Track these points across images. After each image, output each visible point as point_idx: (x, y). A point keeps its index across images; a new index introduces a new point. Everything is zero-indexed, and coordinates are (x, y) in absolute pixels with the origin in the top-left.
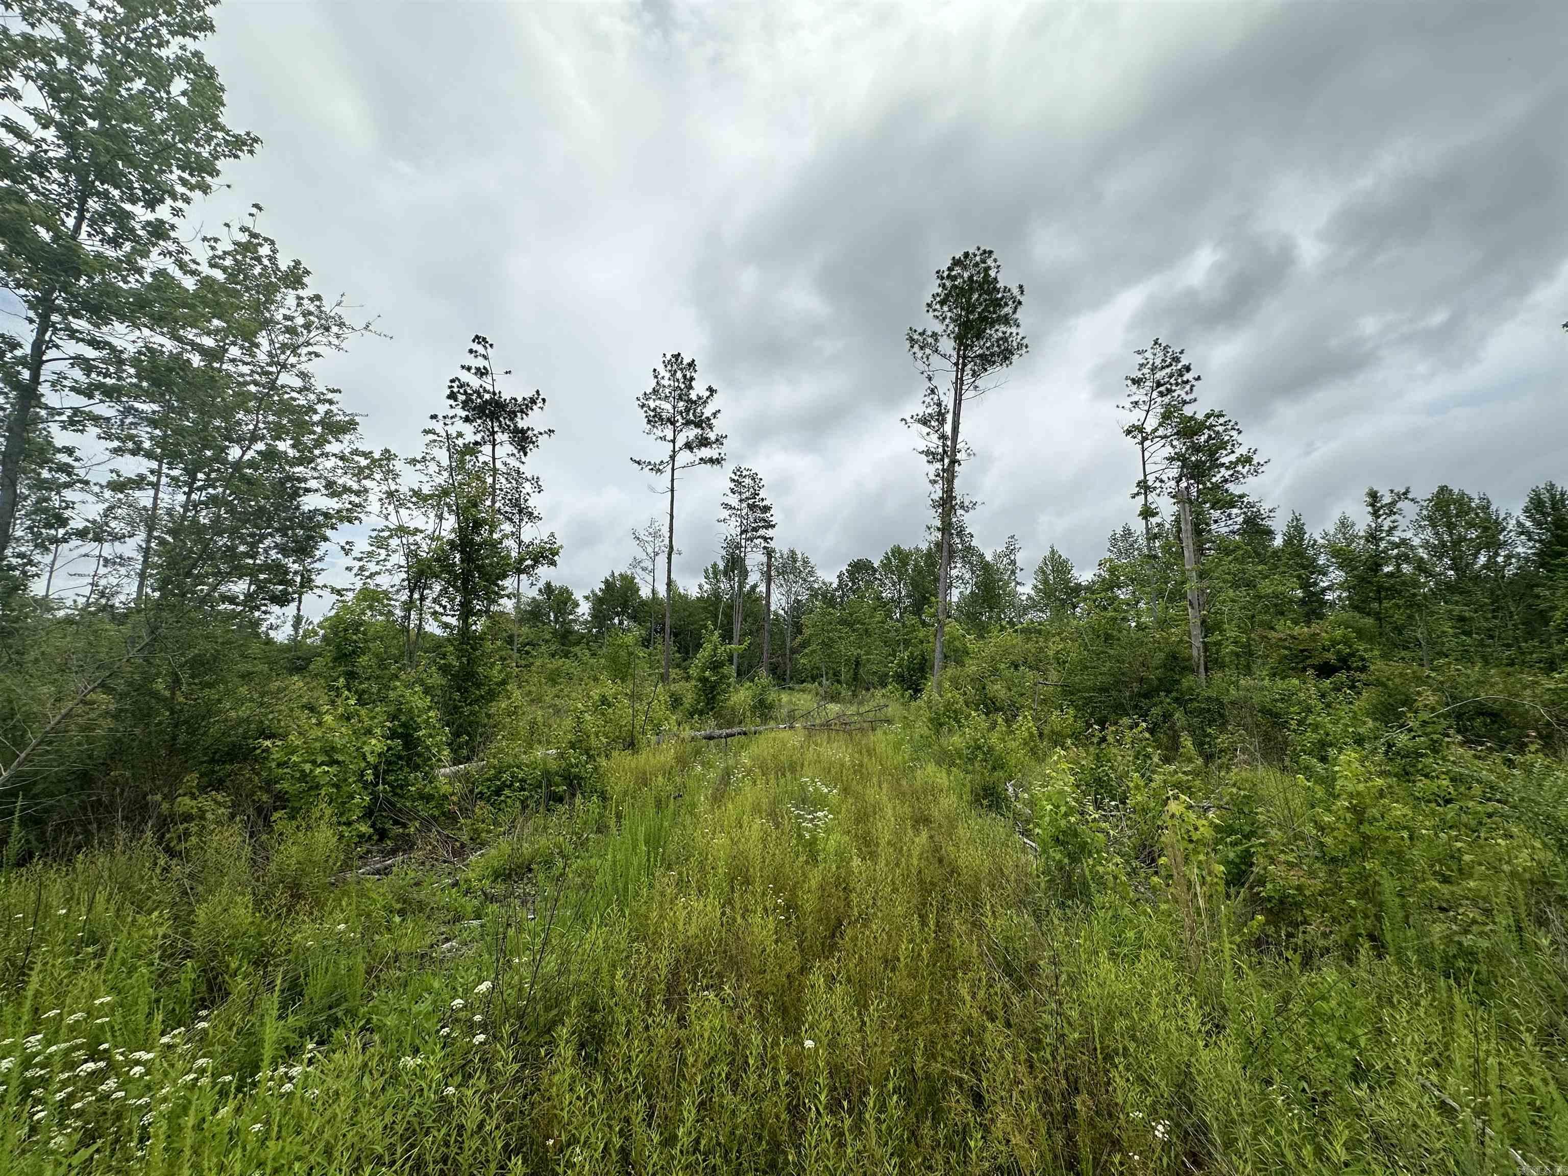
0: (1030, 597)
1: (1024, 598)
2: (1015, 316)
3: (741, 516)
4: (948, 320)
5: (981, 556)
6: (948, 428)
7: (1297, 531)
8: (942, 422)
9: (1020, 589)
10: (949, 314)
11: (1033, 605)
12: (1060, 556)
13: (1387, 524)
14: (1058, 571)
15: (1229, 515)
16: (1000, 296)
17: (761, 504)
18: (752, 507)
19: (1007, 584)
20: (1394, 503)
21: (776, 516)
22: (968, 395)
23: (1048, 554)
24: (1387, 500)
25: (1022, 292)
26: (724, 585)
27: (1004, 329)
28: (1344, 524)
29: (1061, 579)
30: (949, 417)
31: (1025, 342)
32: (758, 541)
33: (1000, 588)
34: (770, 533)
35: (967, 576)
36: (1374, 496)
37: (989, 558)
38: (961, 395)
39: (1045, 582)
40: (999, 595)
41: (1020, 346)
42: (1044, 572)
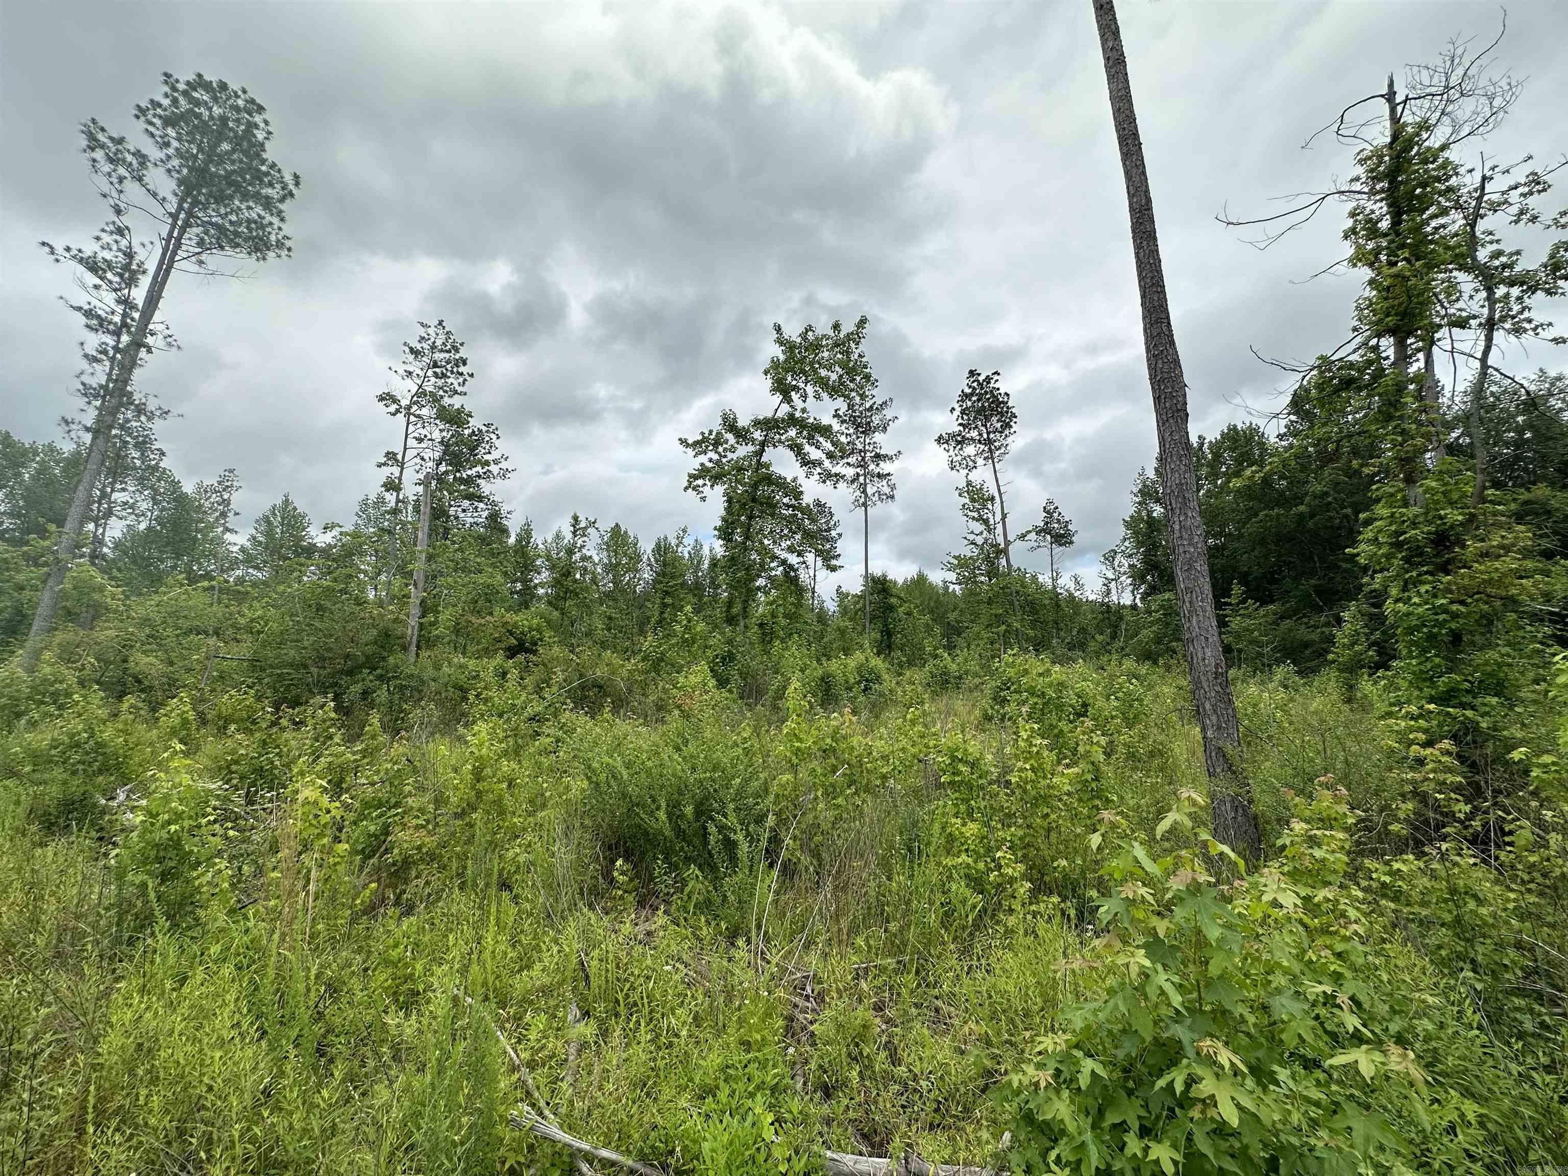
0: (243, 550)
1: (235, 549)
2: (282, 206)
4: (171, 151)
5: (175, 485)
6: (139, 295)
7: (526, 534)
8: (131, 281)
9: (228, 536)
10: (175, 144)
11: (249, 560)
12: (295, 509)
13: (580, 543)
14: (289, 524)
15: (476, 508)
16: (264, 168)
19: (211, 527)
20: (586, 528)
22: (184, 267)
23: (279, 502)
24: (583, 525)
25: (297, 184)
27: (262, 213)
28: (558, 536)
29: (291, 535)
30: (145, 282)
31: (288, 243)
33: (198, 531)
35: (144, 506)
36: (576, 519)
37: (188, 488)
38: (172, 261)
39: (269, 534)
40: (195, 539)
41: (280, 245)
42: (269, 523)
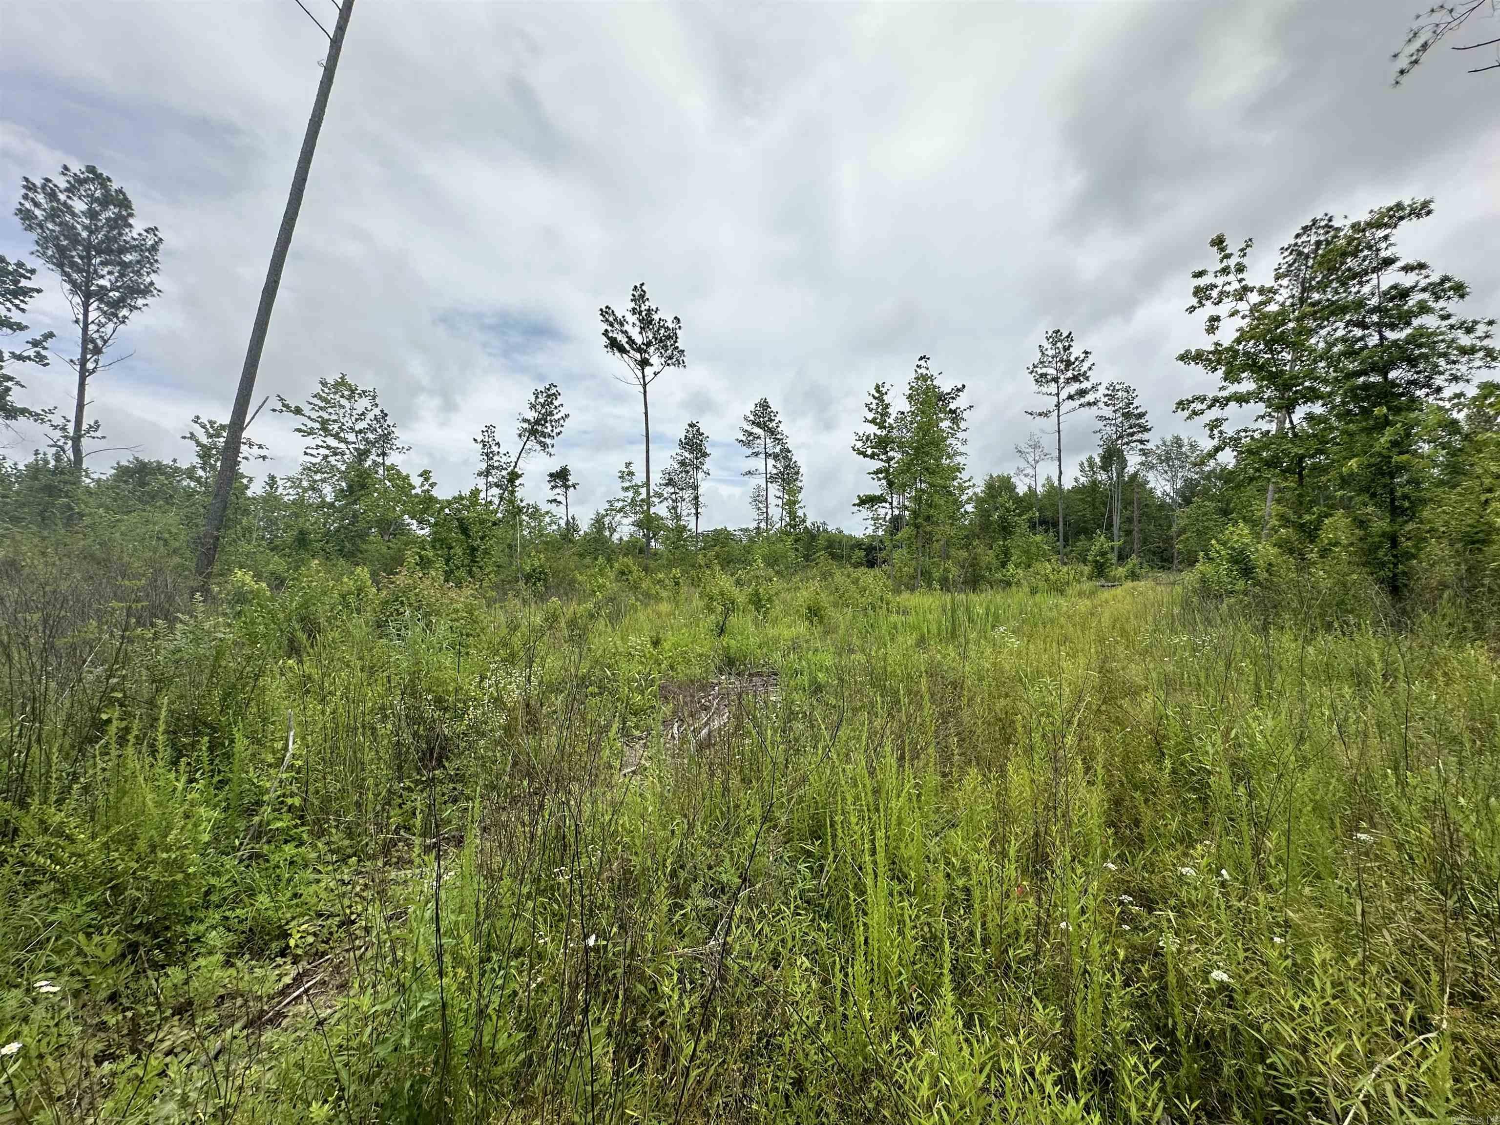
3: (1116, 425)
17: (1136, 412)
18: (1127, 416)
21: (1149, 420)
26: (1102, 476)
32: (1134, 445)
34: (1145, 436)
